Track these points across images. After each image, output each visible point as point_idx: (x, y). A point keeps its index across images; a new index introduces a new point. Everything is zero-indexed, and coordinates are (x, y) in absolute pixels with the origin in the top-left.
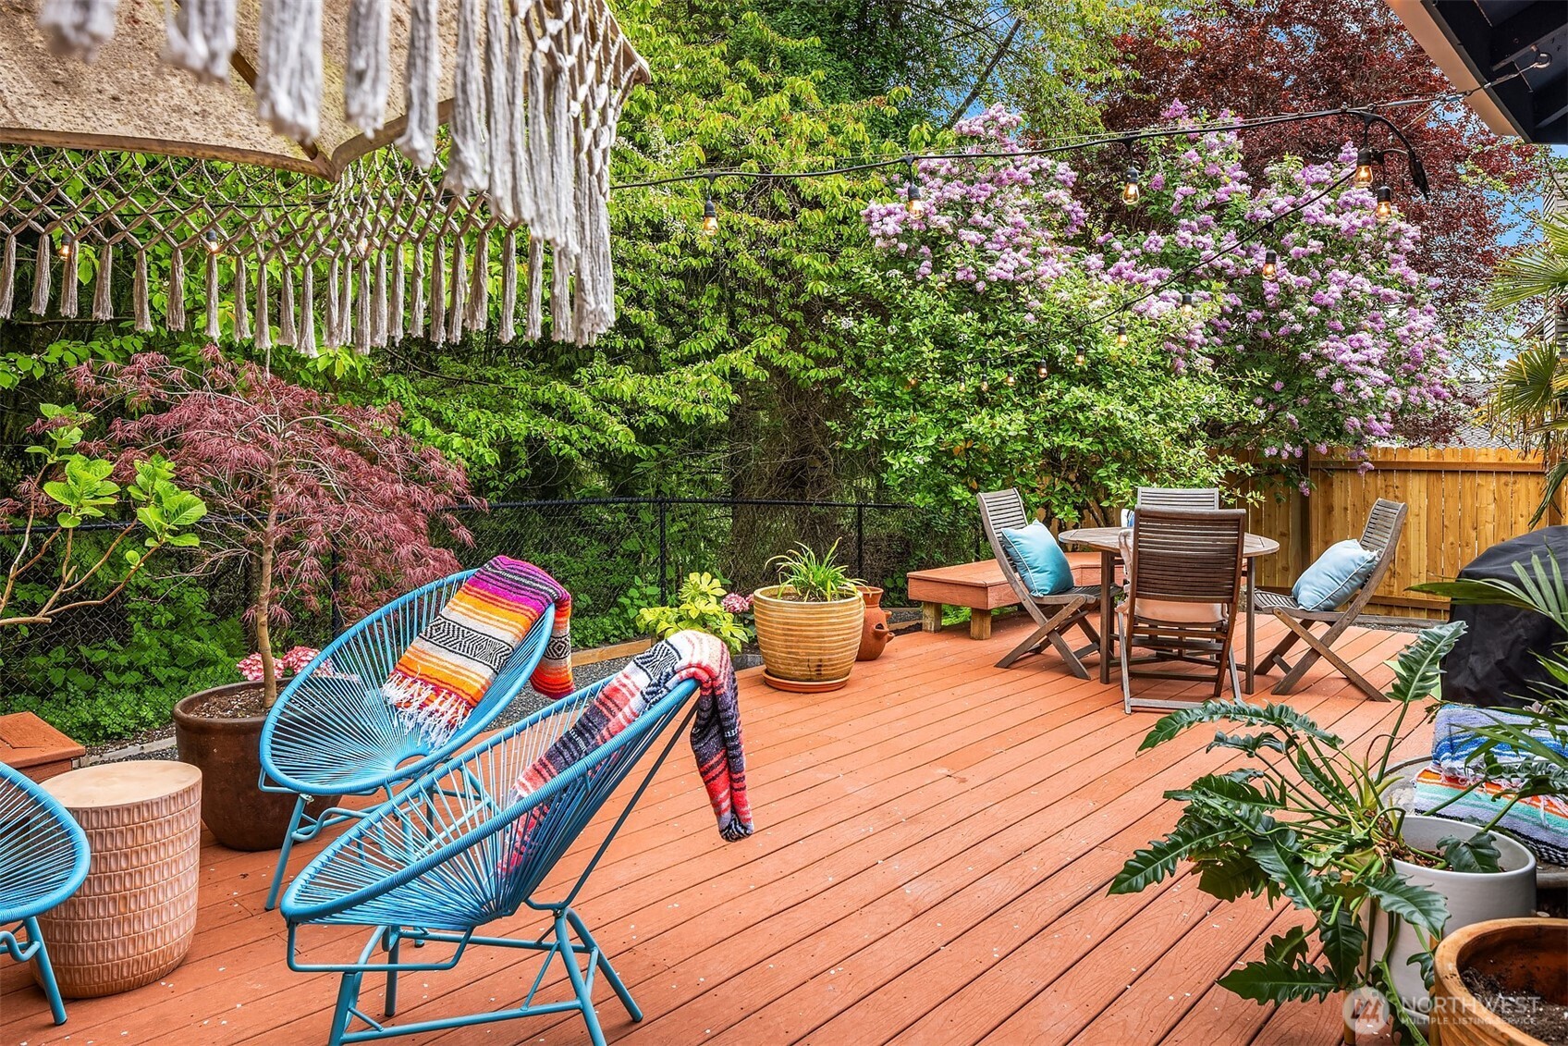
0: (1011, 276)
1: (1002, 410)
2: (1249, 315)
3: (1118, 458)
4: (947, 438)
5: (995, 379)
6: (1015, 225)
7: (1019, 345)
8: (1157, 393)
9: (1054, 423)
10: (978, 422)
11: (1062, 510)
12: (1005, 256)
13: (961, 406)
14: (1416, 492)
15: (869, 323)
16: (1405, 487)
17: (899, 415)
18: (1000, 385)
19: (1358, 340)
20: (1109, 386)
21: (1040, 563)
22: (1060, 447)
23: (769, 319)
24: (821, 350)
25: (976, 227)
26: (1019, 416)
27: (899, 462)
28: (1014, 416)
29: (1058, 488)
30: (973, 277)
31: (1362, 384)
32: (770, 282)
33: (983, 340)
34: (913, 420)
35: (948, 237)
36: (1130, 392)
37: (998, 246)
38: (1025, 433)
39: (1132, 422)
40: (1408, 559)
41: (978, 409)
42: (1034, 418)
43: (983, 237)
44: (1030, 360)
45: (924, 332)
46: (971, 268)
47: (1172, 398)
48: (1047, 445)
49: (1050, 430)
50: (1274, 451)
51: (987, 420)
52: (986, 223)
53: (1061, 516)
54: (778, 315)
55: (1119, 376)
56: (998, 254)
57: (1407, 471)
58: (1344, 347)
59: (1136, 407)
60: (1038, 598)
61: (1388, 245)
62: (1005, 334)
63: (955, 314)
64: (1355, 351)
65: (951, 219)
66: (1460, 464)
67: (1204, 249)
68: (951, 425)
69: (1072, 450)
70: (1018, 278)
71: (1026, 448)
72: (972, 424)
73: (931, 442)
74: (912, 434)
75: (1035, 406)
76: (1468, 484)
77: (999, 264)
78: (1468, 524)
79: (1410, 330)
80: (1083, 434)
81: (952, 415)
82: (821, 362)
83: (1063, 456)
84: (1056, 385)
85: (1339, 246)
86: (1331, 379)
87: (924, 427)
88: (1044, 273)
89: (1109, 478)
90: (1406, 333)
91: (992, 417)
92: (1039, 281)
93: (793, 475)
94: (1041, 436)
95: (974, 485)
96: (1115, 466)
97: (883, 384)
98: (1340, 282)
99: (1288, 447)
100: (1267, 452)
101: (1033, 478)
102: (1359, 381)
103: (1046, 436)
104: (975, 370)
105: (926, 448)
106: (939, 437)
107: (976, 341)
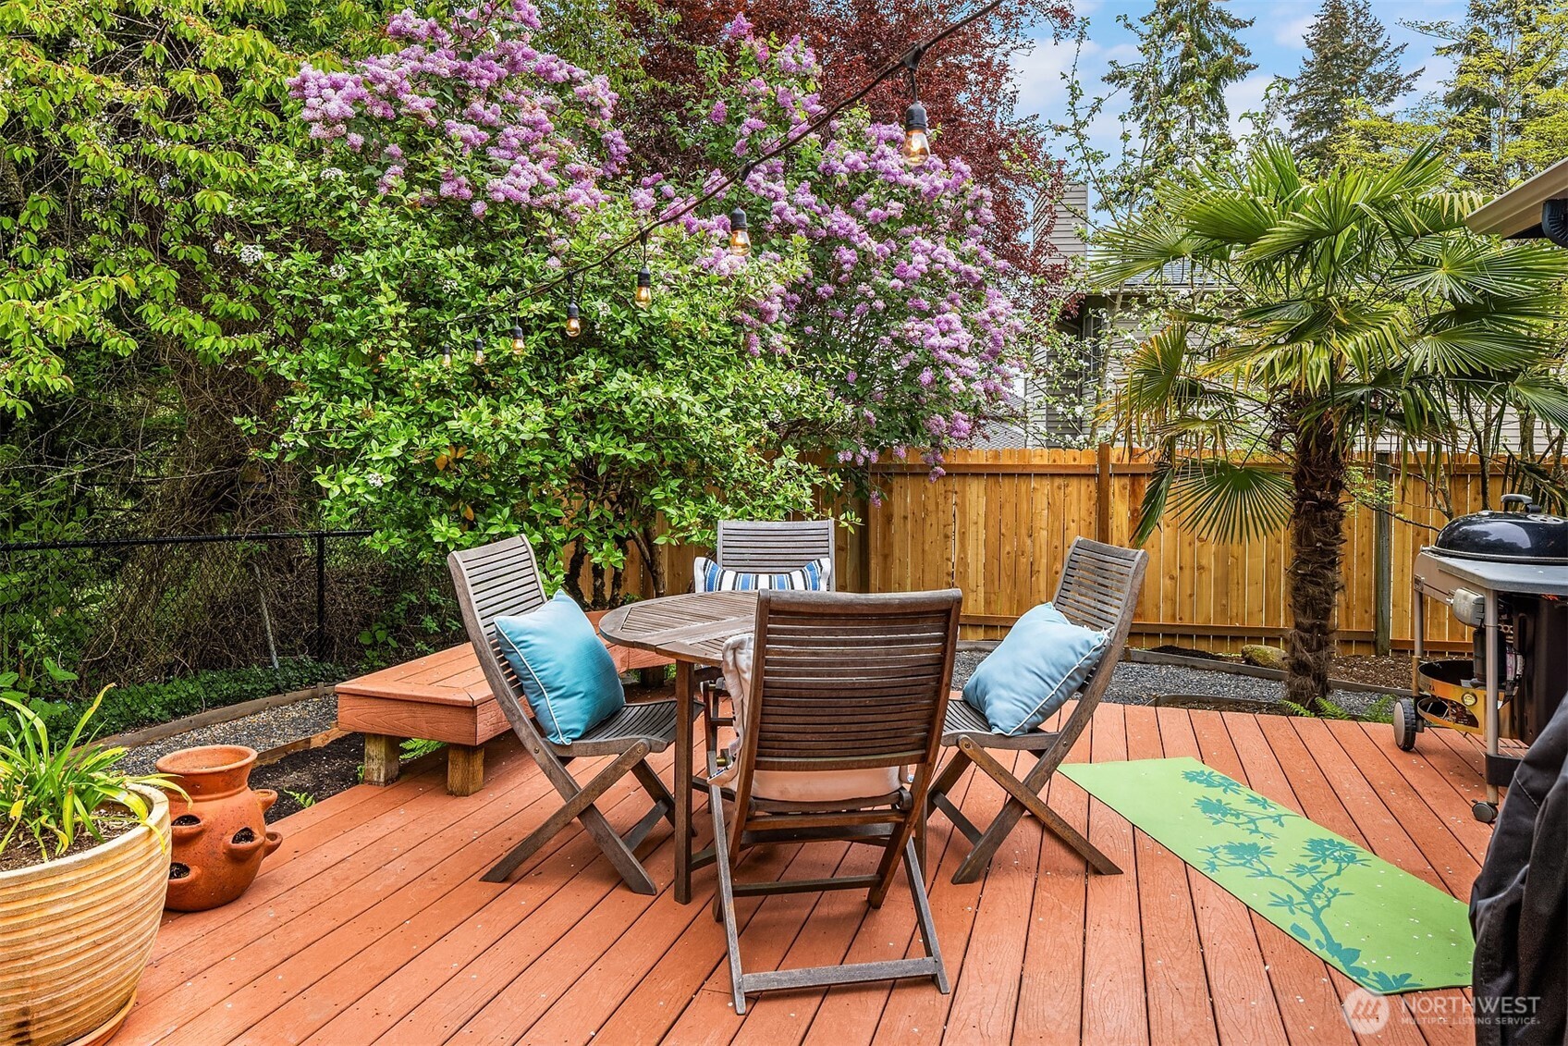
0: (525, 196)
1: (511, 401)
2: (820, 290)
3: (677, 469)
4: (423, 445)
5: (498, 353)
6: (534, 126)
7: (536, 300)
8: (731, 379)
9: (589, 419)
10: (473, 419)
11: (600, 548)
12: (517, 167)
13: (447, 393)
14: (974, 498)
15: (302, 258)
16: (964, 491)
17: (346, 408)
18: (509, 362)
19: (947, 322)
20: (669, 365)
21: (566, 680)
22: (597, 455)
23: (144, 254)
24: (233, 307)
25: (475, 119)
26: (537, 409)
27: (338, 485)
28: (529, 408)
29: (593, 516)
30: (467, 193)
31: (953, 376)
32: (149, 196)
33: (482, 293)
34: (366, 415)
35: (430, 131)
36: (695, 376)
37: (507, 153)
38: (545, 436)
39: (699, 419)
40: (966, 571)
41: (473, 398)
42: (559, 413)
43: (485, 135)
44: (554, 325)
45: (386, 273)
46: (464, 179)
47: (747, 387)
48: (578, 454)
49: (583, 430)
50: (849, 456)
51: (486, 414)
52: (489, 116)
53: (597, 559)
54: (163, 250)
55: (679, 352)
56: (506, 163)
57: (965, 475)
58: (933, 329)
59: (704, 397)
60: (563, 746)
61: (969, 215)
62: (517, 286)
63: (437, 248)
64: (943, 334)
65: (434, 101)
66: (1017, 466)
67: (776, 199)
68: (431, 422)
69: (615, 460)
70: (537, 202)
71: (548, 458)
72: (461, 421)
73: (395, 451)
74: (368, 436)
75: (560, 394)
76: (1023, 488)
77: (509, 177)
78: (1024, 531)
79: (992, 314)
80: (632, 440)
81: (432, 407)
82: (231, 326)
83: (602, 469)
84: (592, 364)
85: (920, 212)
86: (915, 368)
87: (385, 427)
88: (576, 198)
89: (667, 501)
90: (987, 317)
91: (495, 410)
92: (568, 209)
93: (216, 495)
94: (569, 440)
95: (469, 514)
96: (674, 484)
97: (323, 359)
98: (923, 251)
99: (864, 451)
100: (841, 457)
101: (558, 502)
102: (948, 371)
103: (576, 439)
104: (468, 337)
105: (387, 460)
106: (410, 442)
107: (472, 293)
